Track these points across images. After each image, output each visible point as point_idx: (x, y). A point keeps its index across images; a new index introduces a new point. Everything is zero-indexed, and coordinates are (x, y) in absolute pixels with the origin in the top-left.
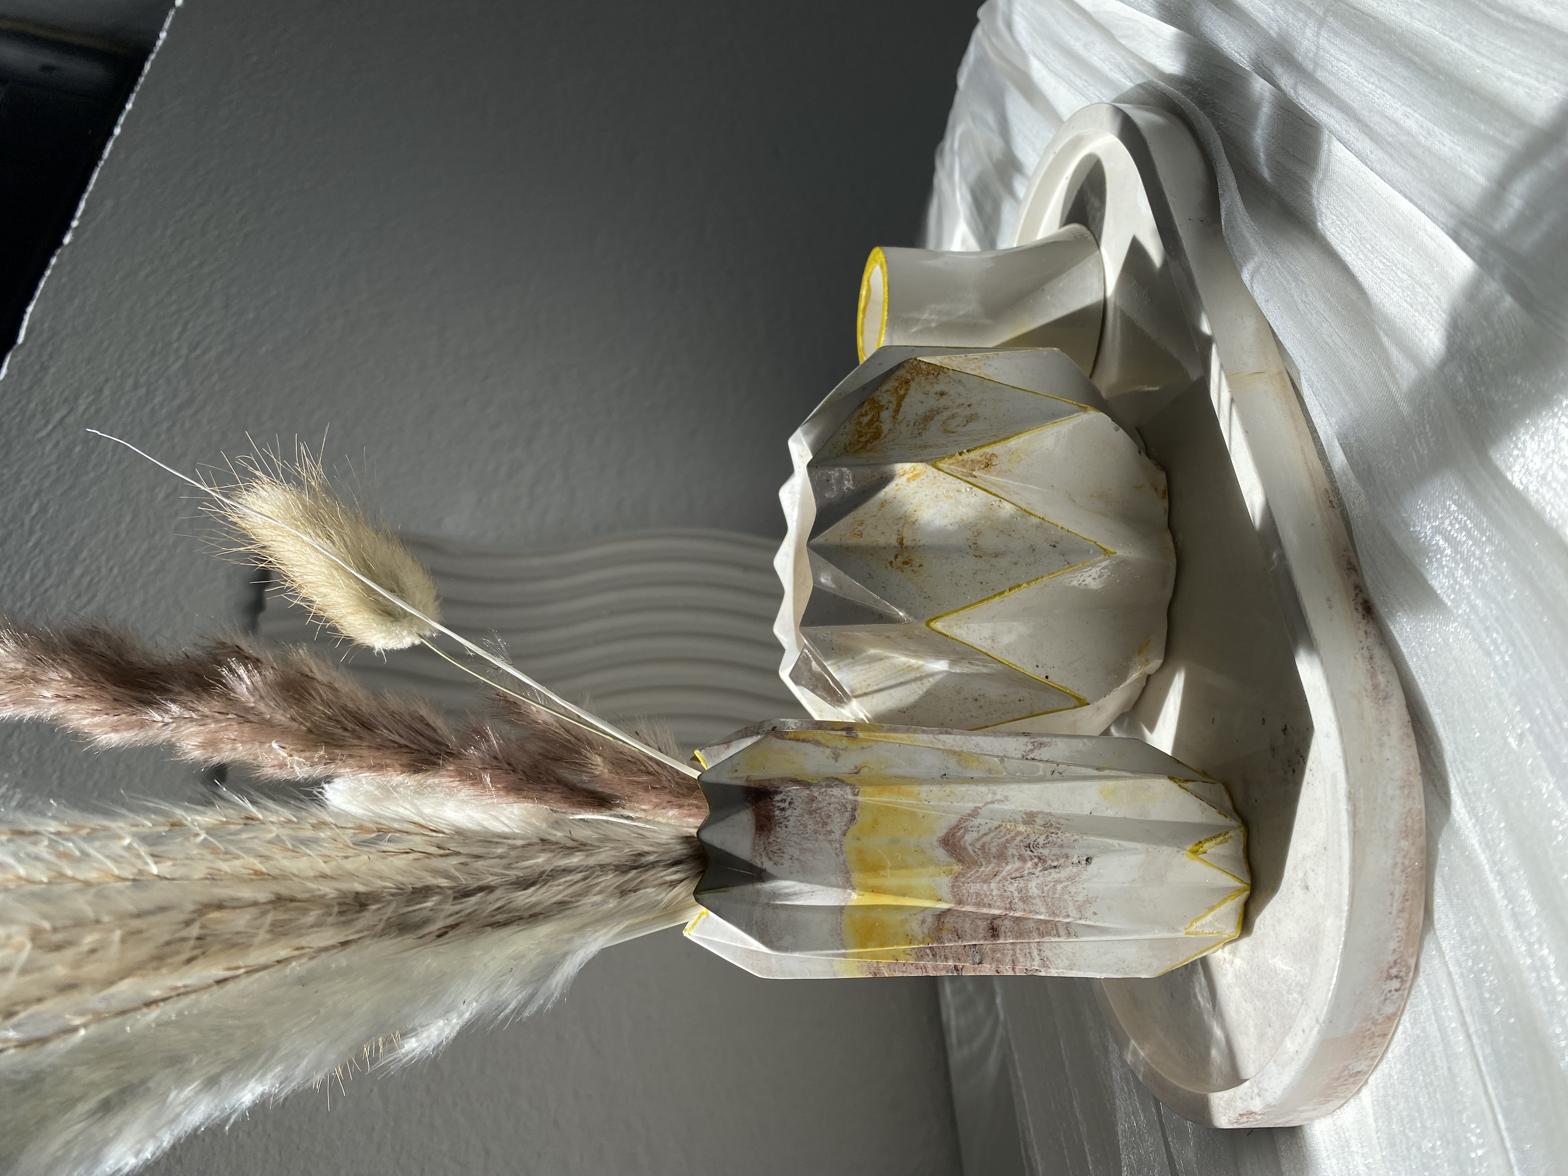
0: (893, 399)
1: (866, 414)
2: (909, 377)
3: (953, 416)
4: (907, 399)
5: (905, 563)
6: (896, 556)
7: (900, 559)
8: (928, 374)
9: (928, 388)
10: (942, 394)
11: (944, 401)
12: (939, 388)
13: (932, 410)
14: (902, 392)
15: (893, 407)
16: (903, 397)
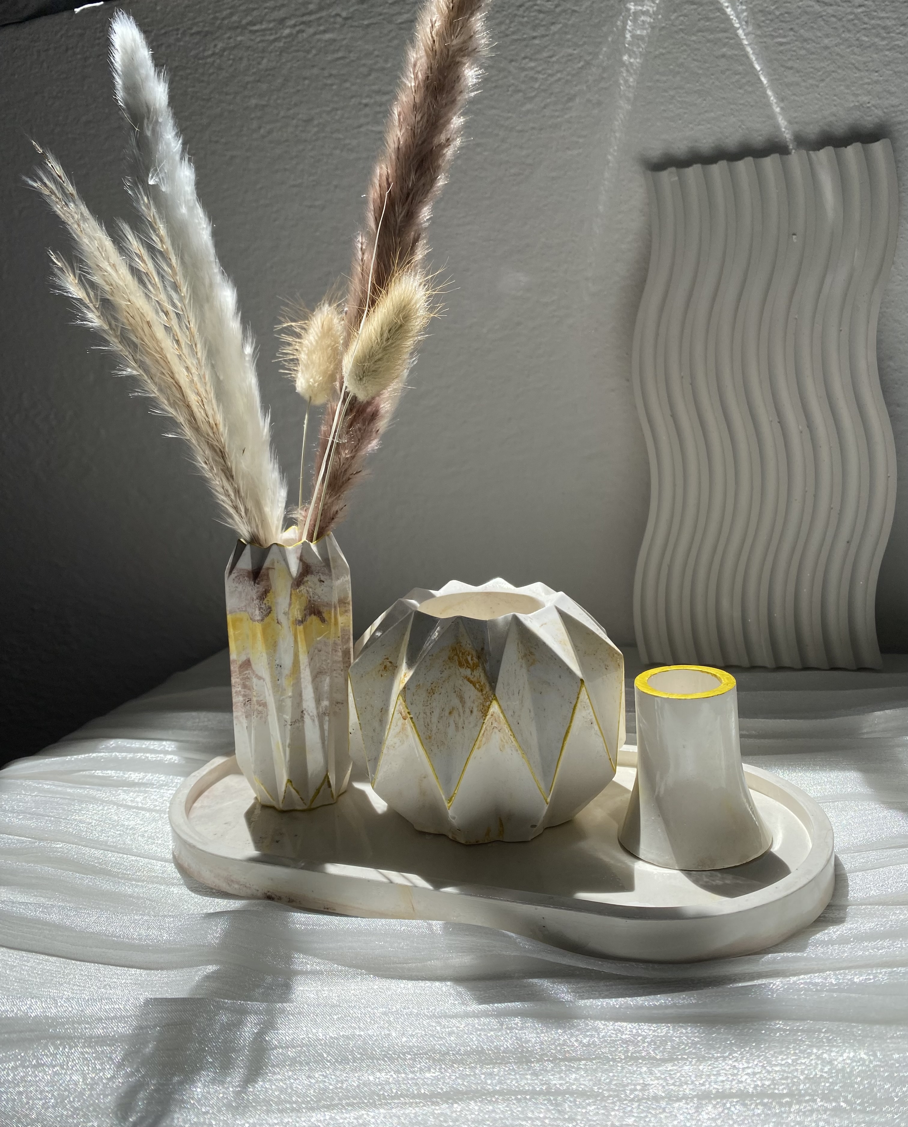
0: (475, 680)
1: (472, 660)
2: (484, 692)
3: (459, 715)
4: (473, 688)
5: (385, 667)
6: (391, 662)
7: (389, 664)
8: (483, 706)
9: (476, 703)
10: (471, 712)
11: (468, 711)
12: (475, 710)
13: (465, 702)
14: (477, 686)
15: (471, 677)
16: (475, 686)
